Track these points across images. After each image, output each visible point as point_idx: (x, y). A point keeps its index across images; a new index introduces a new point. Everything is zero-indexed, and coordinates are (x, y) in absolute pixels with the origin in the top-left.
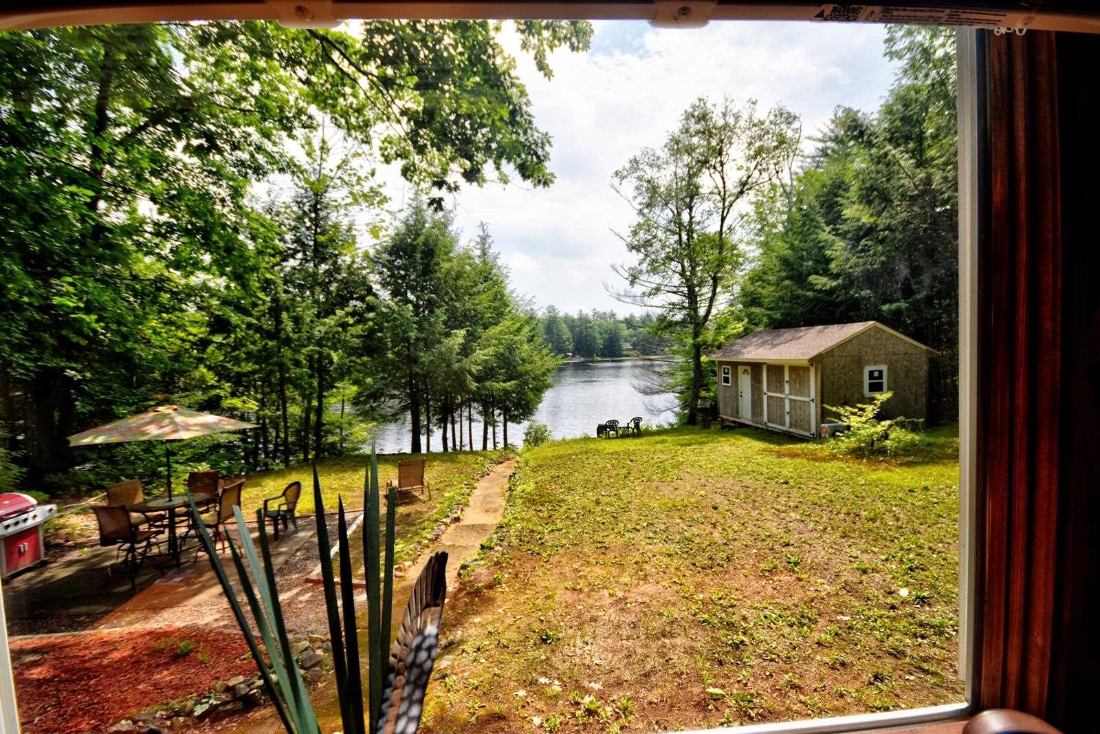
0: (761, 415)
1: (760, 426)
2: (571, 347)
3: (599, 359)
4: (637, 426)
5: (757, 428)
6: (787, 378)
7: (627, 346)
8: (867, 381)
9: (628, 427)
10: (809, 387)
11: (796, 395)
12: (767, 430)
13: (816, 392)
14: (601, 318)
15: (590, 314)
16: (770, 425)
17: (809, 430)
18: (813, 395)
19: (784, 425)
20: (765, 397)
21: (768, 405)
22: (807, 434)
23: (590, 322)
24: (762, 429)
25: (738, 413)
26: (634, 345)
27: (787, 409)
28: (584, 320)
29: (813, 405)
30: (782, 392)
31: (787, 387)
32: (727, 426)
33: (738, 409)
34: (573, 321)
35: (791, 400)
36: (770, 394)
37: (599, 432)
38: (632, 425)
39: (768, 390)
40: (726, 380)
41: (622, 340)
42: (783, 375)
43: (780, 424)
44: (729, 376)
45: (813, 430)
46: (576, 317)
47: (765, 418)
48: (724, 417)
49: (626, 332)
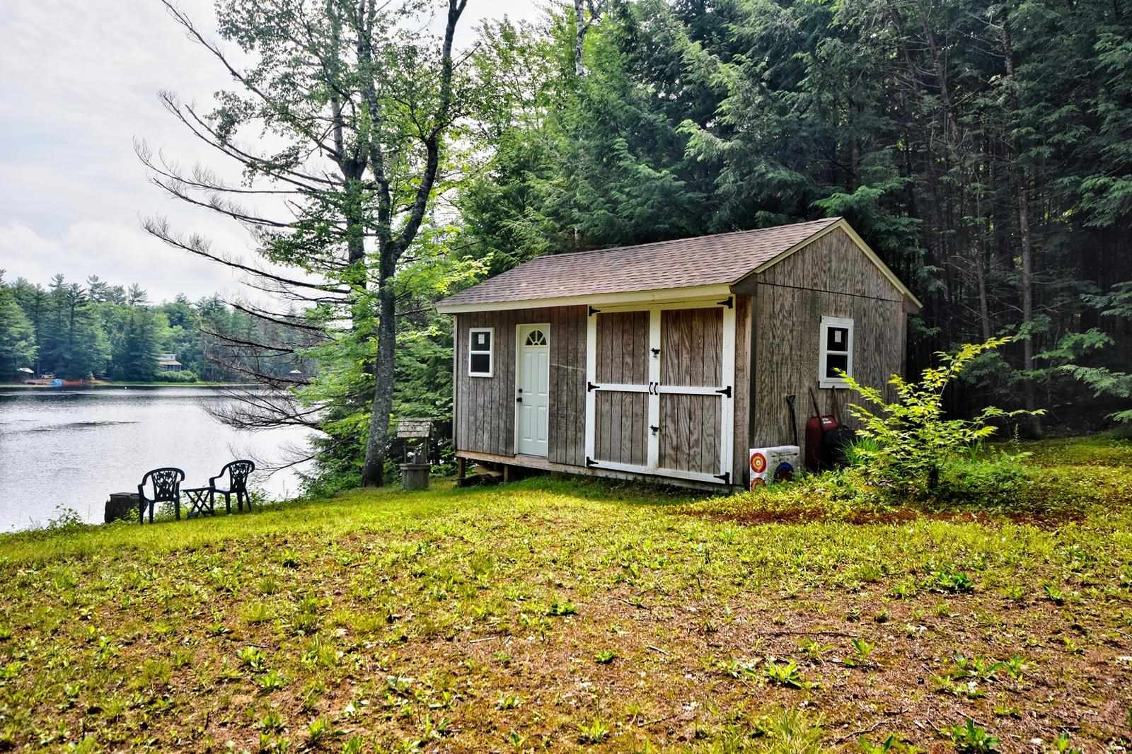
0: (579, 441)
1: (572, 470)
2: (30, 353)
3: (100, 383)
4: (239, 486)
5: (566, 477)
6: (655, 341)
7: (167, 359)
8: (824, 352)
9: (212, 490)
10: (718, 359)
11: (679, 382)
12: (594, 479)
13: (738, 370)
14: (109, 296)
15: (85, 287)
16: (602, 464)
17: (714, 466)
18: (728, 379)
19: (643, 460)
20: (591, 397)
21: (599, 414)
22: (709, 477)
23: (82, 303)
24: (580, 477)
25: (509, 441)
26: (185, 360)
27: (653, 419)
28: (67, 299)
29: (727, 404)
30: (642, 377)
31: (654, 365)
32: (476, 480)
33: (510, 432)
34: (39, 296)
35: (663, 396)
36: (604, 387)
37: (110, 517)
38: (224, 483)
39: (599, 378)
40: (480, 364)
41: (158, 347)
42: (646, 334)
43: (632, 460)
44: (490, 352)
45: (727, 465)
46: (47, 289)
47: (589, 451)
48: (467, 456)
49: (166, 331)
